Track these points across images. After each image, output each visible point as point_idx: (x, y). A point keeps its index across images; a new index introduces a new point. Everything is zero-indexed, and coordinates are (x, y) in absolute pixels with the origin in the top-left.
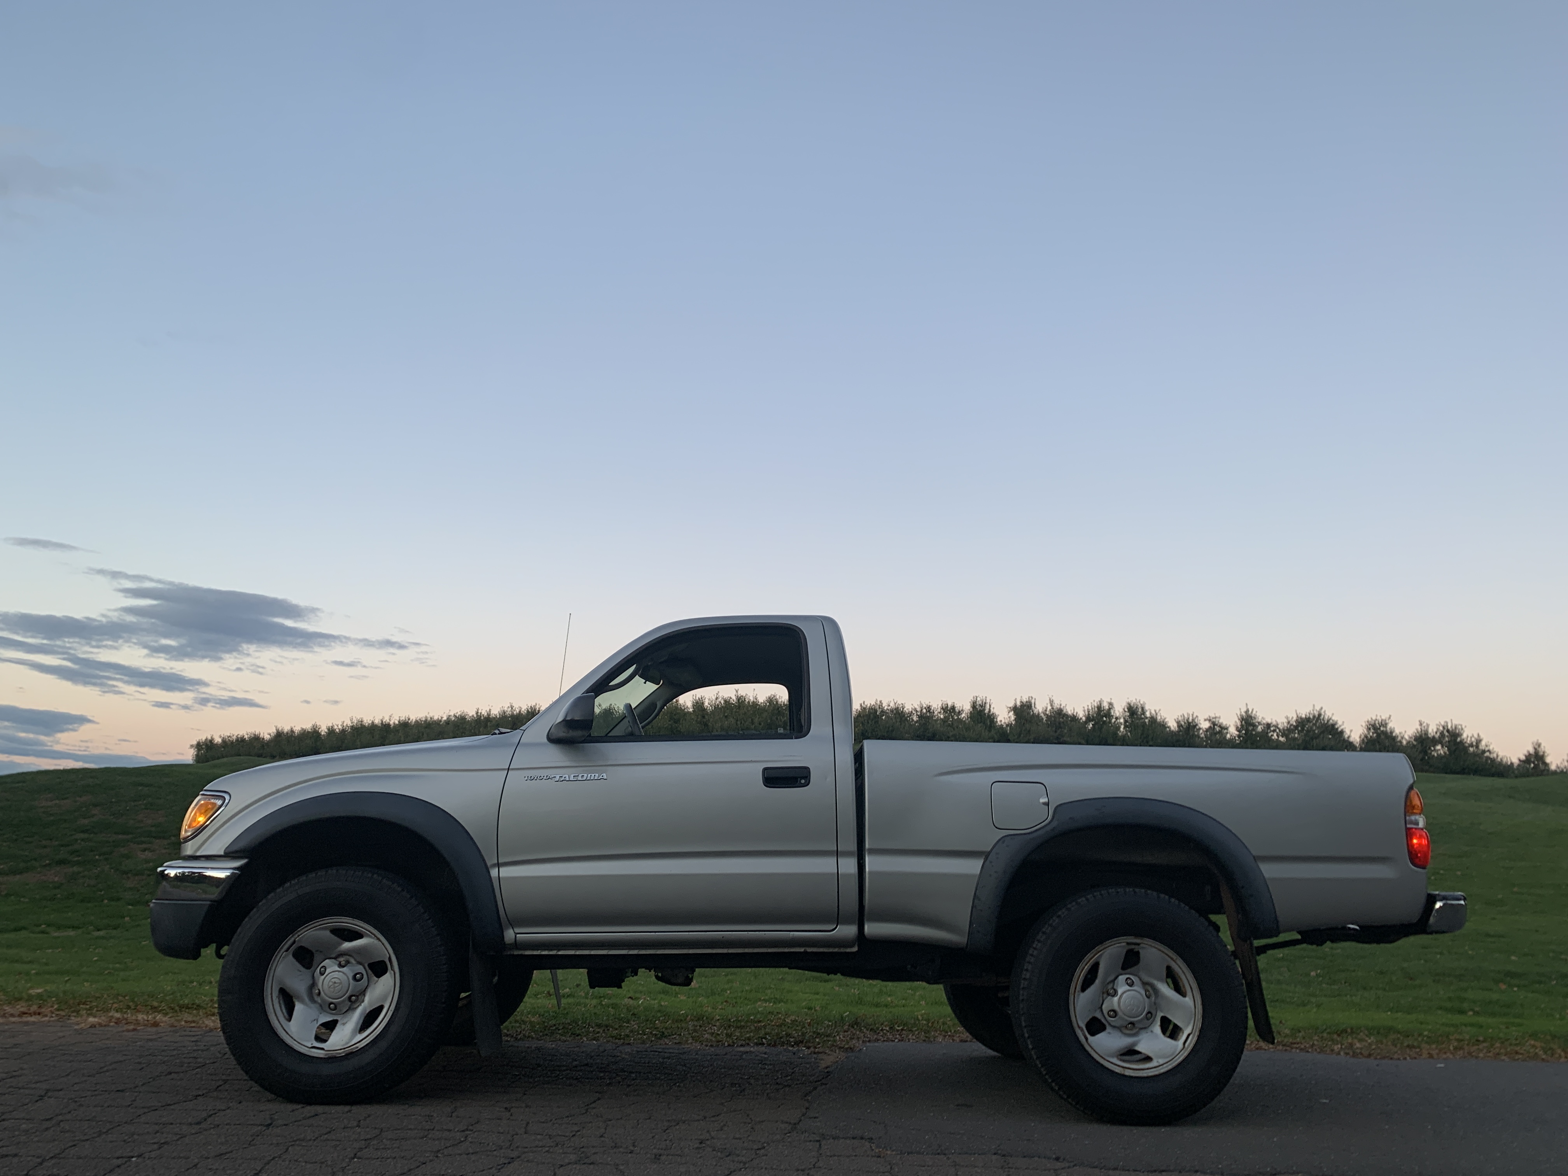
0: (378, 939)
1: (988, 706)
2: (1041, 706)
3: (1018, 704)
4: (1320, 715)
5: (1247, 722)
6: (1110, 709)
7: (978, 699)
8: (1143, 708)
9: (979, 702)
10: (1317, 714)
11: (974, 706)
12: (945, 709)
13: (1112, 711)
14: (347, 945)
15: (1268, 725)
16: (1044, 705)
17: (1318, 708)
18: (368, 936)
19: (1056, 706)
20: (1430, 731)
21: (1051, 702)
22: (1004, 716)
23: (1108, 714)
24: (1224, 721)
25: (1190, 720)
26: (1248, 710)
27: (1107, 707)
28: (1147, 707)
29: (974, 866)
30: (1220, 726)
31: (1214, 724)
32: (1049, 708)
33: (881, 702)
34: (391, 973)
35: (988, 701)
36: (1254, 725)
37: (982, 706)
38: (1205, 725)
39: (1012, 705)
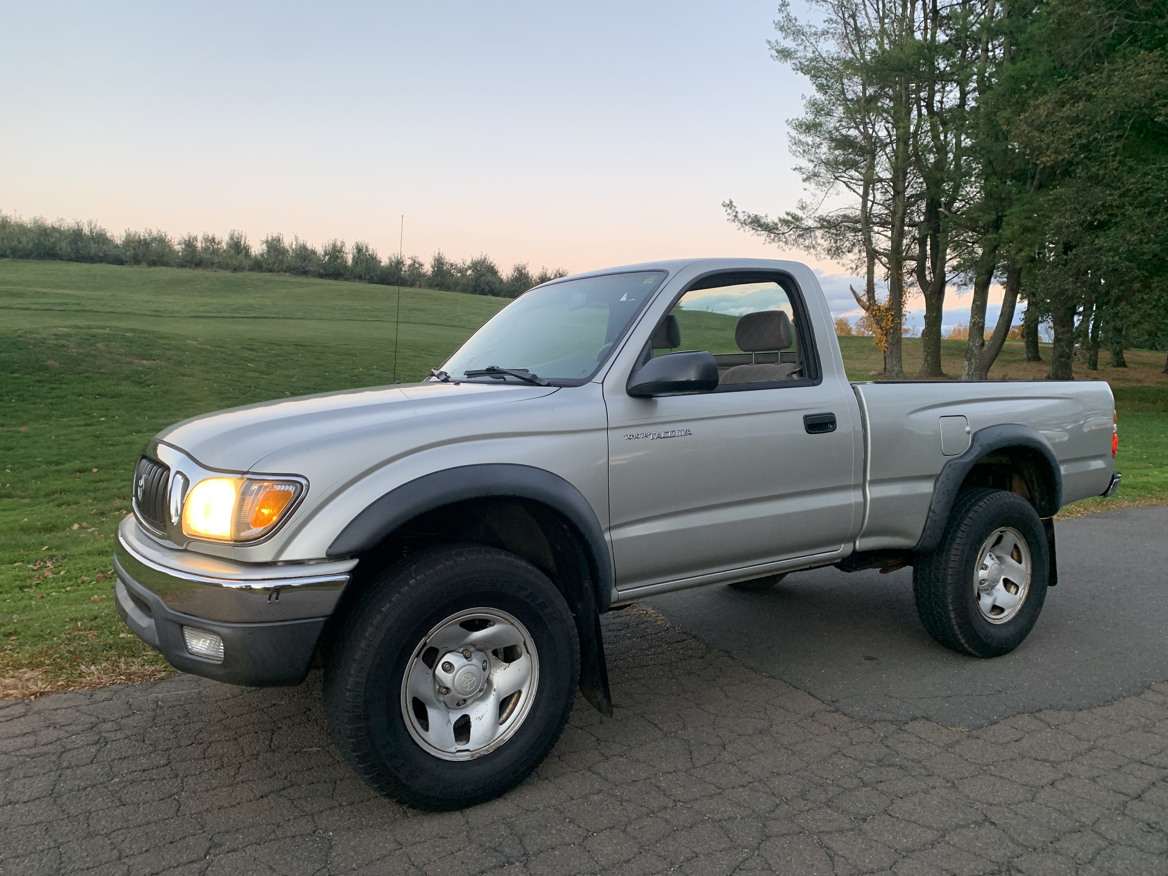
0: (512, 624)
1: (243, 239)
2: (288, 242)
3: (270, 239)
4: (485, 259)
5: (439, 263)
6: (342, 246)
7: (236, 232)
8: (367, 247)
9: (236, 235)
10: (483, 258)
11: (232, 238)
12: (206, 239)
13: (344, 248)
14: (477, 635)
15: (452, 265)
16: (290, 241)
17: (484, 254)
18: (500, 622)
19: (301, 241)
20: (548, 273)
21: (296, 238)
22: (257, 248)
23: (340, 251)
24: (421, 260)
25: (399, 258)
26: (439, 253)
27: (340, 245)
28: (370, 247)
29: (927, 487)
30: (418, 263)
31: (415, 262)
32: (294, 243)
33: (150, 230)
34: (525, 656)
35: (244, 234)
36: (443, 264)
37: (238, 239)
38: (408, 262)
39: (264, 238)
